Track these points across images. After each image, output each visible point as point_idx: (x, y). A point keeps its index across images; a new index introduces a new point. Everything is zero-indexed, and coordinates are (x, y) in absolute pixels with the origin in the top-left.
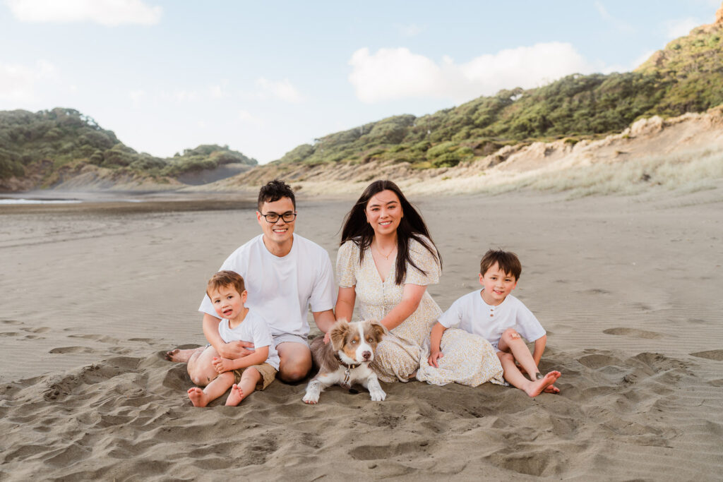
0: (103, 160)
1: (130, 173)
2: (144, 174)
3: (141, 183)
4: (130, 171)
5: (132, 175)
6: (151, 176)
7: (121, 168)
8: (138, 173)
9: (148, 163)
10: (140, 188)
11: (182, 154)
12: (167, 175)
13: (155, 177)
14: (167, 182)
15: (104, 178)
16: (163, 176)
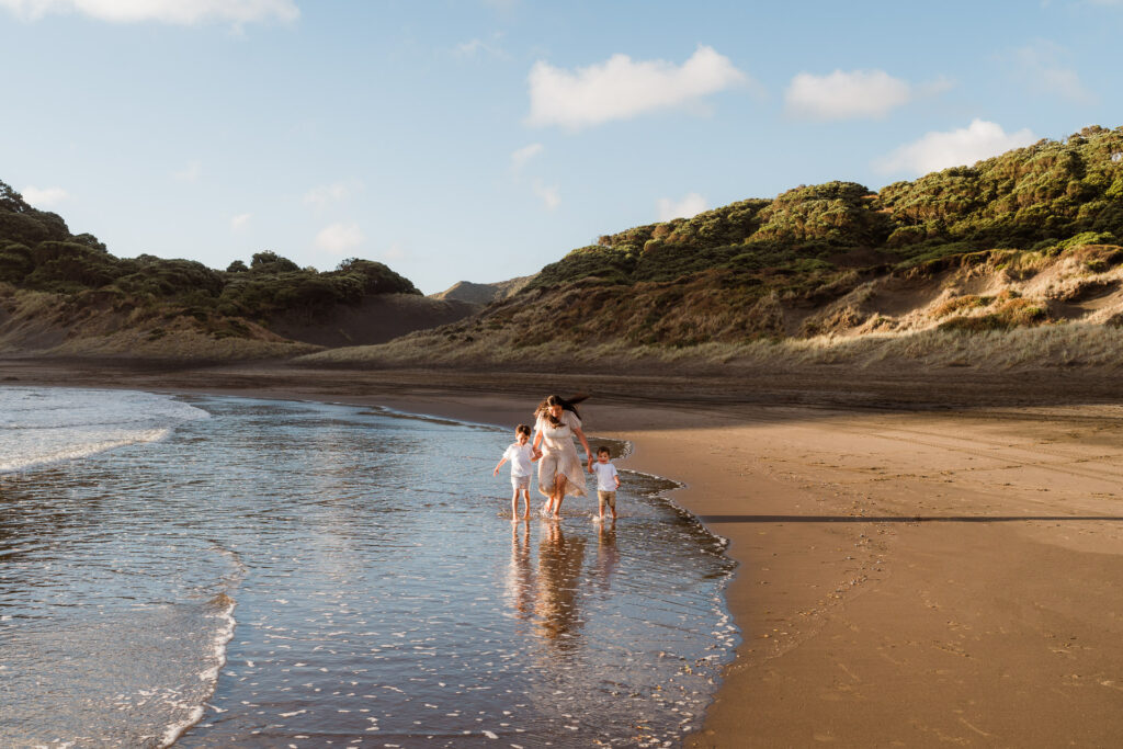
0: (30, 269)
1: (121, 303)
2: (165, 307)
3: (158, 334)
4: (120, 296)
5: (130, 307)
6: (187, 313)
7: (84, 292)
8: (147, 305)
9: (172, 278)
10: (160, 348)
11: (248, 264)
12: (239, 312)
13: (201, 317)
14: (245, 332)
15: (30, 317)
16: (224, 313)
